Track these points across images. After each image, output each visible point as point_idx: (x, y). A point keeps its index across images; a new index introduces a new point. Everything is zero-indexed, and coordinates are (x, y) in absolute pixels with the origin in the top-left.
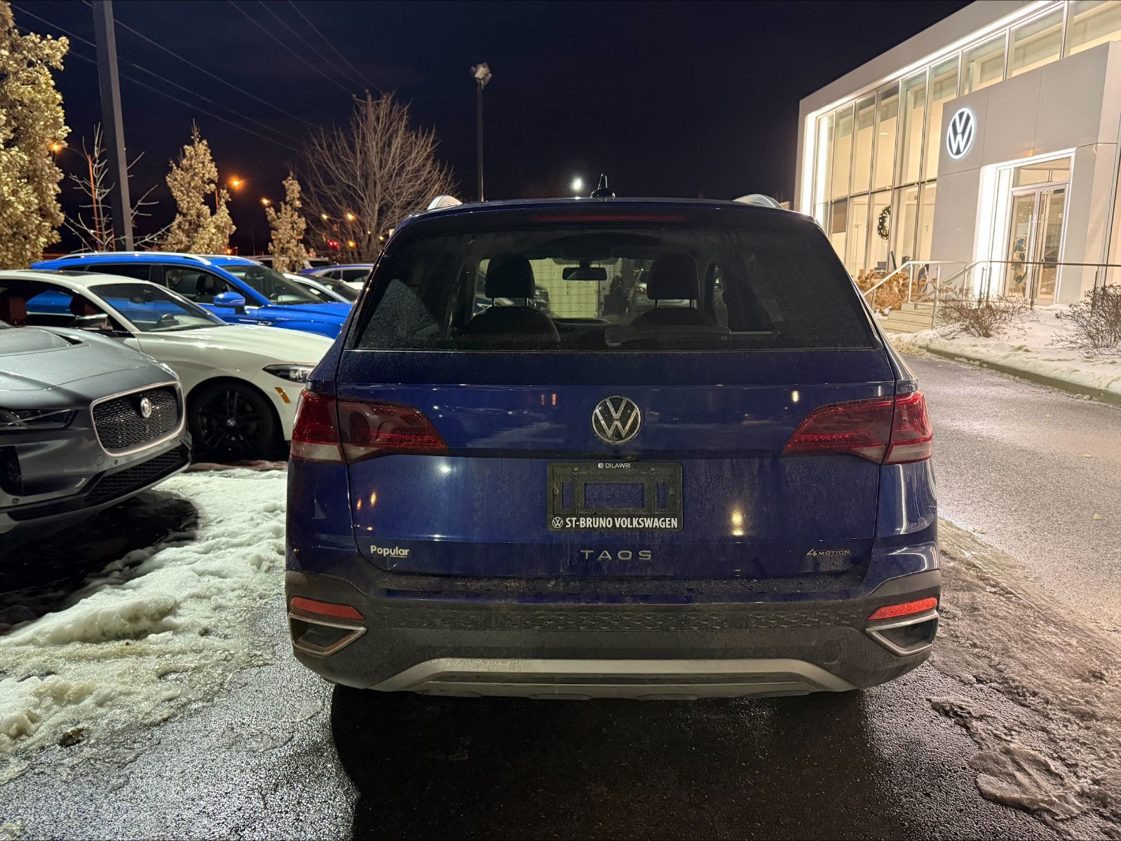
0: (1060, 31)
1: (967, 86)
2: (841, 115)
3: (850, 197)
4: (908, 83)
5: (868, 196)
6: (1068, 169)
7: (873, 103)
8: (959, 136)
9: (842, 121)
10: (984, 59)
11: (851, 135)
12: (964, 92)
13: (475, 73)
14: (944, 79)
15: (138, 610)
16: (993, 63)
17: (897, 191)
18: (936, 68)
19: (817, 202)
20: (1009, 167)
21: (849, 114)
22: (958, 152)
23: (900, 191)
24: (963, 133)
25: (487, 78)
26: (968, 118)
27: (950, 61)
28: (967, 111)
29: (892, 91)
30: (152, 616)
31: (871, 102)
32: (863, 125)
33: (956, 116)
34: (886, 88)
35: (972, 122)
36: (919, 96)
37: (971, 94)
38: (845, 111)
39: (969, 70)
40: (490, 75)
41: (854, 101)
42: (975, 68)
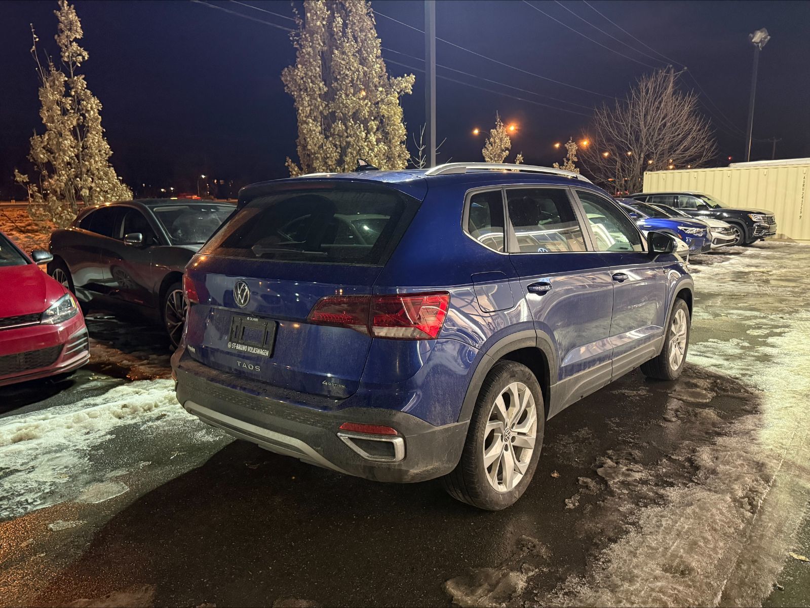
13: (753, 38)
25: (766, 40)
40: (769, 37)
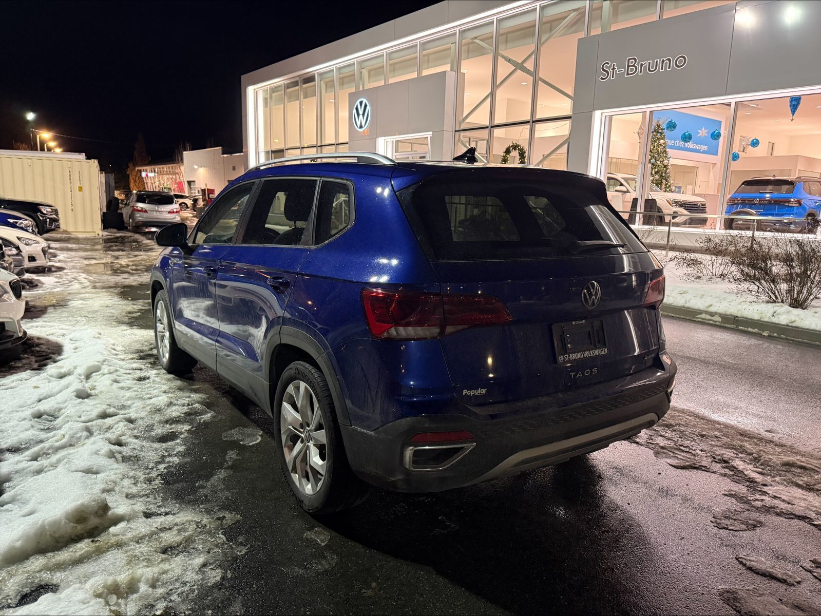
0: (416, 58)
1: (361, 83)
2: (274, 90)
3: (286, 149)
4: (321, 74)
5: (299, 149)
6: (427, 145)
7: (298, 85)
8: (361, 117)
9: (274, 95)
10: (370, 68)
11: (283, 105)
12: (359, 89)
14: (346, 78)
15: (82, 511)
16: (376, 72)
17: (319, 148)
18: (340, 68)
19: (260, 151)
20: (392, 140)
21: (280, 91)
22: (361, 127)
23: (321, 148)
24: (363, 115)
26: (366, 106)
27: (349, 65)
28: (365, 101)
29: (310, 79)
30: (96, 513)
31: (296, 84)
32: (291, 98)
33: (358, 103)
34: (306, 76)
35: (368, 108)
36: (330, 85)
37: (363, 90)
38: (276, 87)
39: (361, 73)
41: (283, 82)
42: (365, 72)
